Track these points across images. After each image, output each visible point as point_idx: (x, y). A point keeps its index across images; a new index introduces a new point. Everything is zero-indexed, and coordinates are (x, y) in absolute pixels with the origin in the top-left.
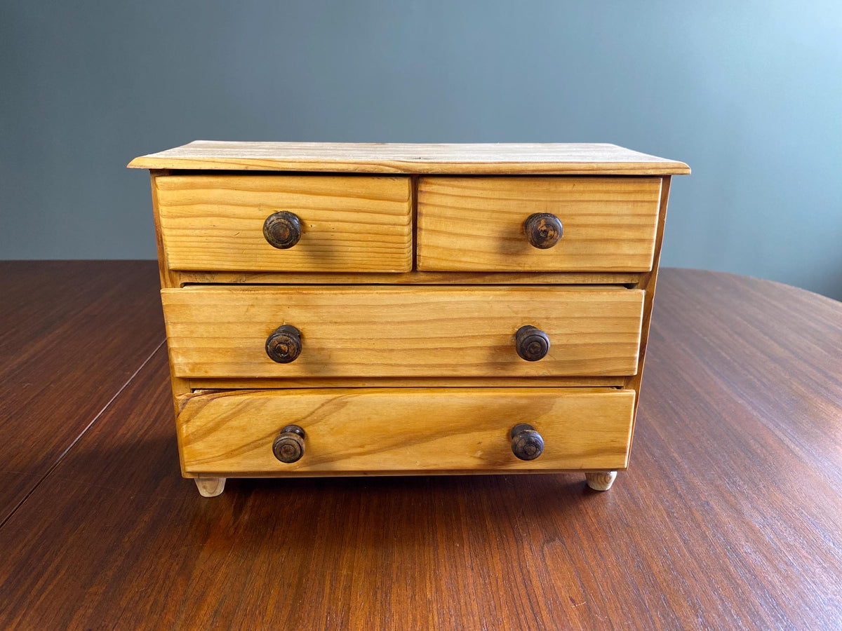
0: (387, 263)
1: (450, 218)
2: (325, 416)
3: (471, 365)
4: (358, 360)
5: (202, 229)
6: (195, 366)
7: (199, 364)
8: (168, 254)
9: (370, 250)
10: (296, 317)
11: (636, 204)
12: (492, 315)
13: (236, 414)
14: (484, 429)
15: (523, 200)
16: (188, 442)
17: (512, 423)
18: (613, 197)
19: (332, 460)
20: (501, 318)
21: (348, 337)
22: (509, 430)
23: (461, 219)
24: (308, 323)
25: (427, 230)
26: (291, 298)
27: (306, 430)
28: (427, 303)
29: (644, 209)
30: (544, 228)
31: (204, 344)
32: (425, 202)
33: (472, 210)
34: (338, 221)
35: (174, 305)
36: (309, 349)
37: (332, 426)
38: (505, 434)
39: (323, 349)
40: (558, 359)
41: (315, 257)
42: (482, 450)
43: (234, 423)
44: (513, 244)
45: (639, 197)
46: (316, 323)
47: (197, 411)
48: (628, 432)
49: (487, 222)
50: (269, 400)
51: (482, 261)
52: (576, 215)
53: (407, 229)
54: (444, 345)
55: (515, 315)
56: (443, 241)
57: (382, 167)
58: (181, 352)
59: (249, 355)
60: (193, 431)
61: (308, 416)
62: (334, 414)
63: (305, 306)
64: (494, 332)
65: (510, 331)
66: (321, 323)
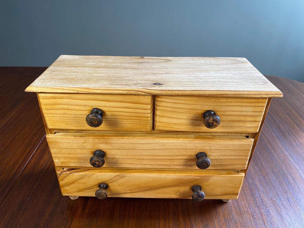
0: (141, 128)
1: (170, 111)
2: (116, 180)
3: (177, 165)
4: (129, 162)
5: (60, 114)
6: (62, 163)
7: (64, 162)
8: (47, 123)
9: (134, 123)
10: (103, 147)
11: (255, 107)
12: (186, 148)
13: (81, 178)
14: (181, 186)
15: (203, 105)
16: (63, 187)
17: (192, 184)
18: (244, 104)
19: (120, 194)
20: (190, 149)
21: (125, 154)
22: (191, 187)
23: (174, 112)
24: (108, 149)
25: (159, 116)
26: (100, 140)
27: (109, 184)
28: (158, 143)
29: (259, 109)
30: (212, 122)
31: (66, 156)
32: (158, 105)
33: (179, 108)
34: (120, 112)
35: (52, 142)
36: (109, 158)
37: (119, 184)
38: (189, 188)
39: (114, 158)
40: (213, 164)
41: (110, 125)
42: (180, 193)
43: (80, 181)
44: (197, 122)
45: (257, 104)
46: (111, 149)
47: (65, 177)
48: (240, 188)
49: (186, 113)
50: (93, 174)
51: (183, 128)
52: (227, 111)
53: (150, 115)
54: (165, 158)
55: (196, 148)
56: (166, 120)
57: (139, 92)
58: (56, 158)
59: (84, 160)
60: (65, 183)
61: (109, 180)
62: (119, 180)
63: (107, 143)
64: (187, 154)
65: (194, 154)
66: (113, 149)
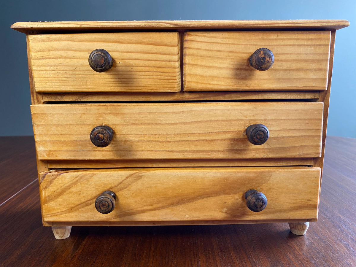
0: (165, 86)
1: (203, 56)
2: (128, 185)
3: (219, 151)
4: (148, 148)
5: (55, 66)
6: (50, 153)
7: (52, 151)
8: (35, 82)
9: (155, 77)
10: (110, 120)
11: (316, 47)
12: (231, 118)
13: (74, 184)
14: (228, 194)
15: (247, 45)
16: (46, 202)
17: (245, 189)
18: (302, 43)
19: (133, 214)
20: (236, 120)
21: (142, 134)
22: (243, 194)
23: (210, 57)
24: (118, 125)
25: (189, 64)
26: (107, 109)
27: (117, 194)
28: (190, 111)
29: (321, 50)
30: (263, 56)
31: (56, 139)
32: (188, 46)
33: (217, 51)
34: (135, 59)
35: (38, 114)
36: (119, 141)
37: (133, 192)
38: (241, 197)
39: (126, 141)
40: (272, 147)
41: (121, 82)
42: (227, 207)
43: (73, 189)
44: (243, 72)
45: (318, 43)
46: (123, 125)
47: (51, 182)
48: (317, 194)
49: (226, 58)
50: (94, 174)
51: (223, 83)
52: (280, 54)
53: (178, 64)
54: (202, 138)
55: (245, 118)
56: (199, 71)
57: (161, 23)
58: (41, 143)
59: (82, 145)
60: (49, 194)
61: (118, 185)
62: (134, 184)
63: (116, 114)
64: (232, 129)
65: (242, 129)
66: (126, 125)
